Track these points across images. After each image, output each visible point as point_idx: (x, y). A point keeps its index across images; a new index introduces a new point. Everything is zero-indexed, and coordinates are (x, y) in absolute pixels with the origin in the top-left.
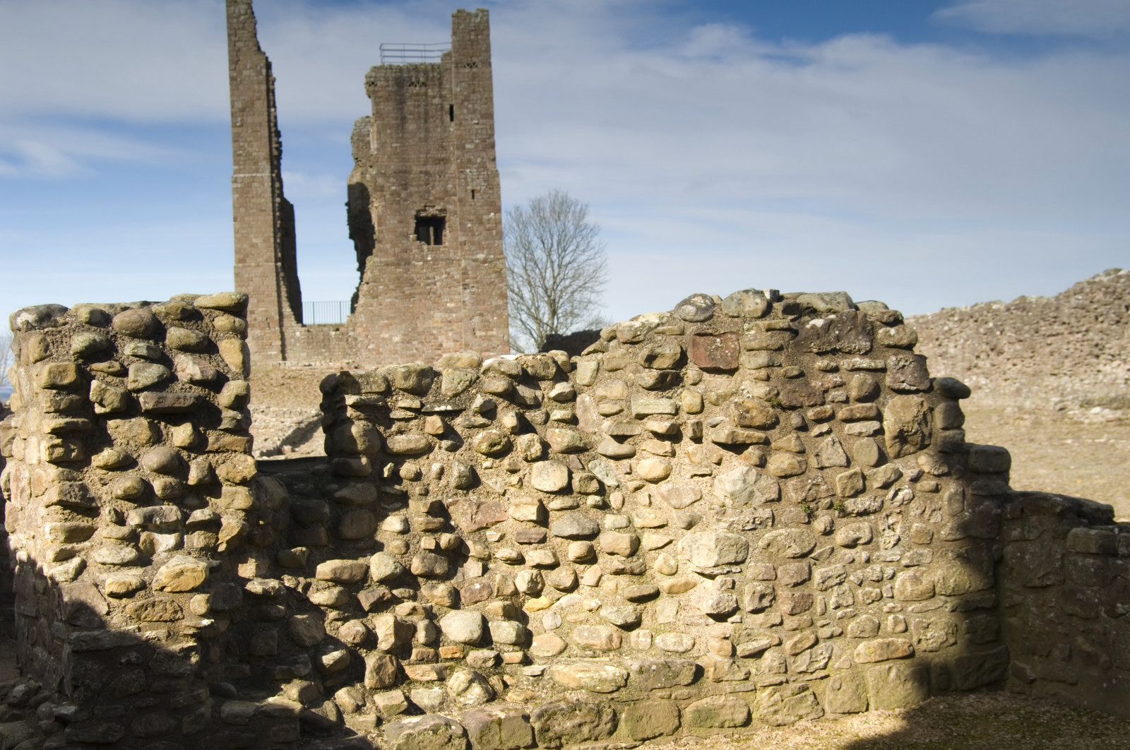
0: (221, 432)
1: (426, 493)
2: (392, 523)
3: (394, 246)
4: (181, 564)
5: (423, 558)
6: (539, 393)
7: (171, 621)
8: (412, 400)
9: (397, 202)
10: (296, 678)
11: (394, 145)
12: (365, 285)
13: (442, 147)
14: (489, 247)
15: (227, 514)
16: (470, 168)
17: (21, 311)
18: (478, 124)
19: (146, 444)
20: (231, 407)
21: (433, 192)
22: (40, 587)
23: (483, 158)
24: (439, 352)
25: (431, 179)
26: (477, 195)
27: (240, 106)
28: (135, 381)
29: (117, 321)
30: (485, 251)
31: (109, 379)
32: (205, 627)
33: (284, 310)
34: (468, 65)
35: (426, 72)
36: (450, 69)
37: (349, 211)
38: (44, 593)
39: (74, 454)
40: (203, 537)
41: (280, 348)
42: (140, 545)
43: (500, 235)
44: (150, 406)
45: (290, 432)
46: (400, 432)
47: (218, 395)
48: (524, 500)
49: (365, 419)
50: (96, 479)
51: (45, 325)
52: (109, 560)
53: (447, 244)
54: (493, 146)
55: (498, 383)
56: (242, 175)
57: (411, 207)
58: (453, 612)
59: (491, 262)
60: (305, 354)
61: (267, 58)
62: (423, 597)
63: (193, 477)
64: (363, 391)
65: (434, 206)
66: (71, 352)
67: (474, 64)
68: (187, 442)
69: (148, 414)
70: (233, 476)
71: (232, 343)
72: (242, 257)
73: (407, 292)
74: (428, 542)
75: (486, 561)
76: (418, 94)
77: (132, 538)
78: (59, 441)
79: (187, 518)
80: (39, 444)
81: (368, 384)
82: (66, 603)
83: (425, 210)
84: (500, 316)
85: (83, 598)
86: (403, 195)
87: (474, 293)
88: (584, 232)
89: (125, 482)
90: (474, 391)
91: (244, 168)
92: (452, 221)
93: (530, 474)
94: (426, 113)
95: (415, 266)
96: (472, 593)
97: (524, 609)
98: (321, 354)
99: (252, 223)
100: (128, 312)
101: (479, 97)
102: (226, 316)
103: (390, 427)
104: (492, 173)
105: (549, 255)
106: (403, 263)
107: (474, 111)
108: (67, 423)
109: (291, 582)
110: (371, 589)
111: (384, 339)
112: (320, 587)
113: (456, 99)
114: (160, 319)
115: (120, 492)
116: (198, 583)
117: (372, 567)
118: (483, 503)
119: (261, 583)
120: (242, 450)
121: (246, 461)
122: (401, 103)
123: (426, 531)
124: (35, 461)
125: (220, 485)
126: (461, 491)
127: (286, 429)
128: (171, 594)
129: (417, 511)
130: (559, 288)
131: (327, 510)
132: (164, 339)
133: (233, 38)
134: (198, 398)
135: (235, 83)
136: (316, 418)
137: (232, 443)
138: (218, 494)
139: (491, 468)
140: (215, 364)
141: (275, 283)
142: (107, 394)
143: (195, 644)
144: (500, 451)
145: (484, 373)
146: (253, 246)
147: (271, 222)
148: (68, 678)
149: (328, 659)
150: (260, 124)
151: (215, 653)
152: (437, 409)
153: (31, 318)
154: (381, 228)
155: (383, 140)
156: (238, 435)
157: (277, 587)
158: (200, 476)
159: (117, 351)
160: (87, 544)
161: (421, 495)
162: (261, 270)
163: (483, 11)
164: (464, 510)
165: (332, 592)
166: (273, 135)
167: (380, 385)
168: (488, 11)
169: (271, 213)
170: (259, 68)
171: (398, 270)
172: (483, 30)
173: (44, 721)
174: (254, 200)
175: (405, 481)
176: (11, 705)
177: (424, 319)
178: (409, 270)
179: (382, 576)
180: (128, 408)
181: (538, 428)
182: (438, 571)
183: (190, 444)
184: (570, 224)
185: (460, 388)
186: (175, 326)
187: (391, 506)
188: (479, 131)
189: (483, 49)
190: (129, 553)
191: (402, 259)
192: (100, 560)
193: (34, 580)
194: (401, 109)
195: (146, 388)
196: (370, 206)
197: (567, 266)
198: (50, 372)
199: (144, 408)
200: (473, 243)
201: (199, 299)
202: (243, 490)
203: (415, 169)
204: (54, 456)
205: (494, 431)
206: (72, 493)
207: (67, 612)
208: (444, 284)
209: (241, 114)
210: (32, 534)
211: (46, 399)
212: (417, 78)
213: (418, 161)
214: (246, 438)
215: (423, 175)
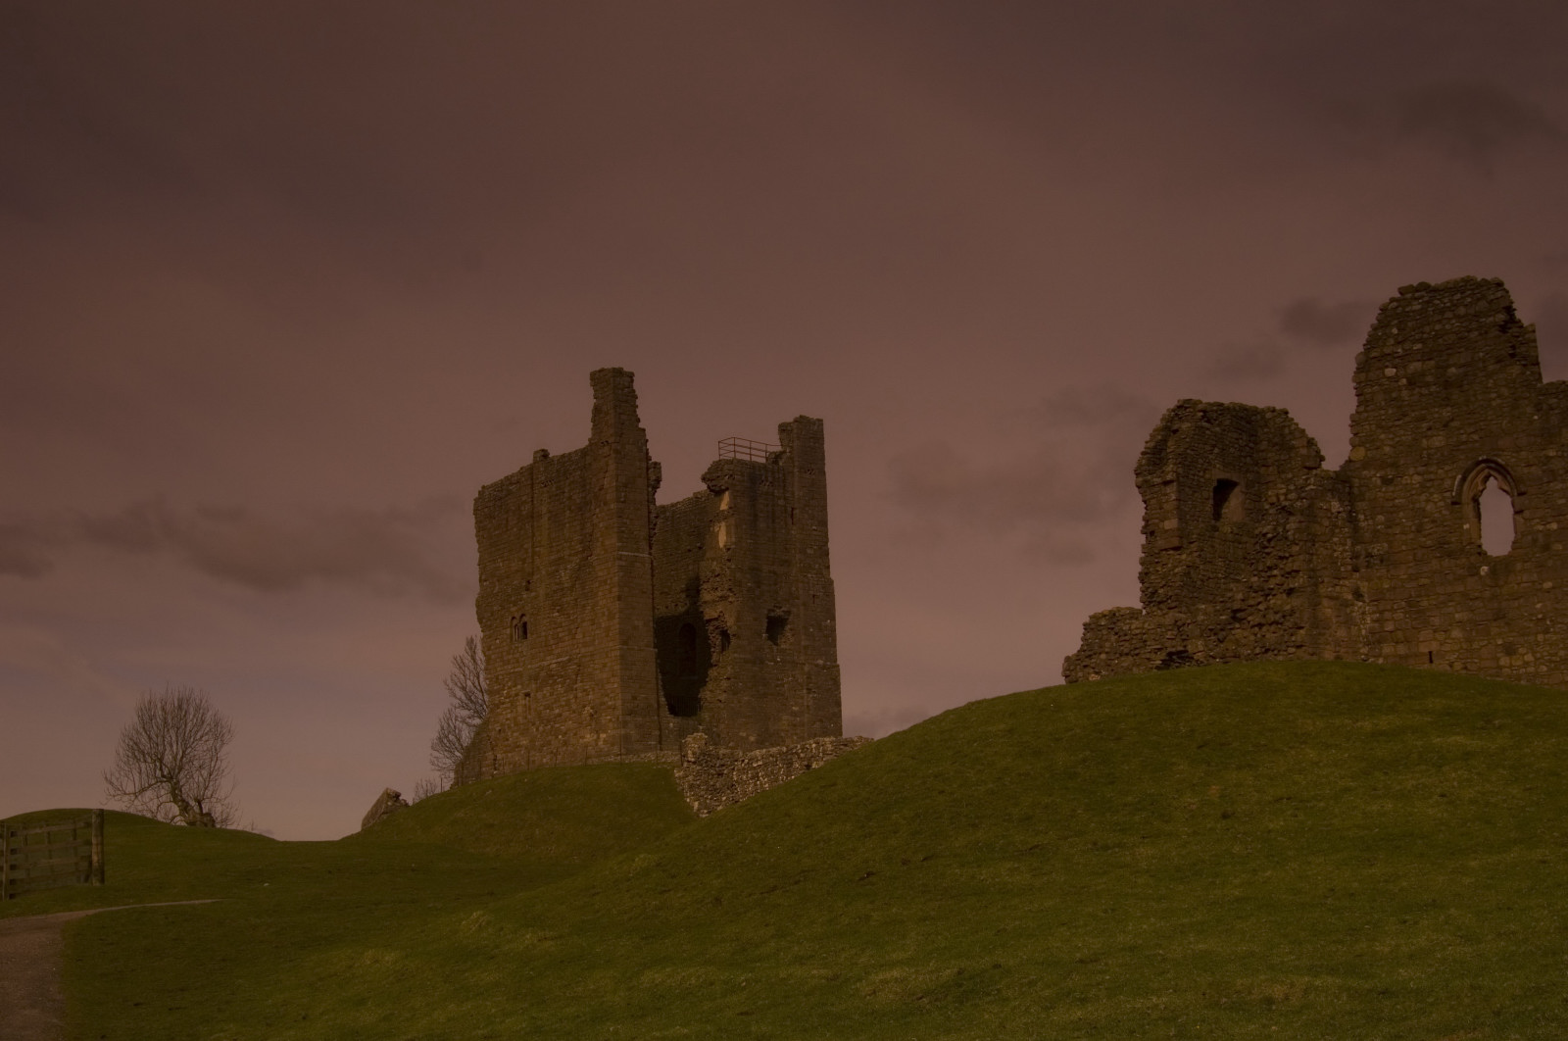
3: (750, 643)
9: (752, 599)
12: (725, 681)
13: (786, 549)
14: (826, 654)
16: (810, 573)
18: (815, 530)
21: (781, 593)
23: (819, 565)
25: (778, 580)
26: (817, 601)
27: (624, 481)
30: (823, 658)
33: (660, 699)
34: (808, 471)
35: (773, 473)
36: (793, 473)
41: (658, 739)
43: (835, 643)
54: (827, 554)
56: (626, 553)
57: (763, 605)
59: (828, 669)
65: (781, 607)
67: (813, 471)
72: (625, 639)
73: (761, 692)
76: (767, 493)
86: (757, 593)
87: (815, 698)
91: (627, 546)
92: (794, 624)
94: (774, 513)
95: (768, 666)
99: (635, 604)
101: (816, 504)
104: (828, 581)
106: (758, 661)
107: (813, 517)
113: (799, 502)
122: (753, 499)
133: (618, 411)
135: (618, 456)
141: (655, 669)
146: (635, 628)
147: (650, 605)
154: (739, 624)
155: (740, 535)
162: (643, 652)
163: (819, 420)
168: (822, 422)
169: (651, 596)
171: (753, 668)
174: (636, 581)
177: (774, 720)
178: (763, 669)
188: (816, 538)
189: (820, 457)
191: (757, 657)
194: (754, 506)
200: (814, 648)
203: (766, 568)
208: (791, 686)
209: (626, 489)
212: (766, 477)
213: (768, 560)
215: (772, 575)
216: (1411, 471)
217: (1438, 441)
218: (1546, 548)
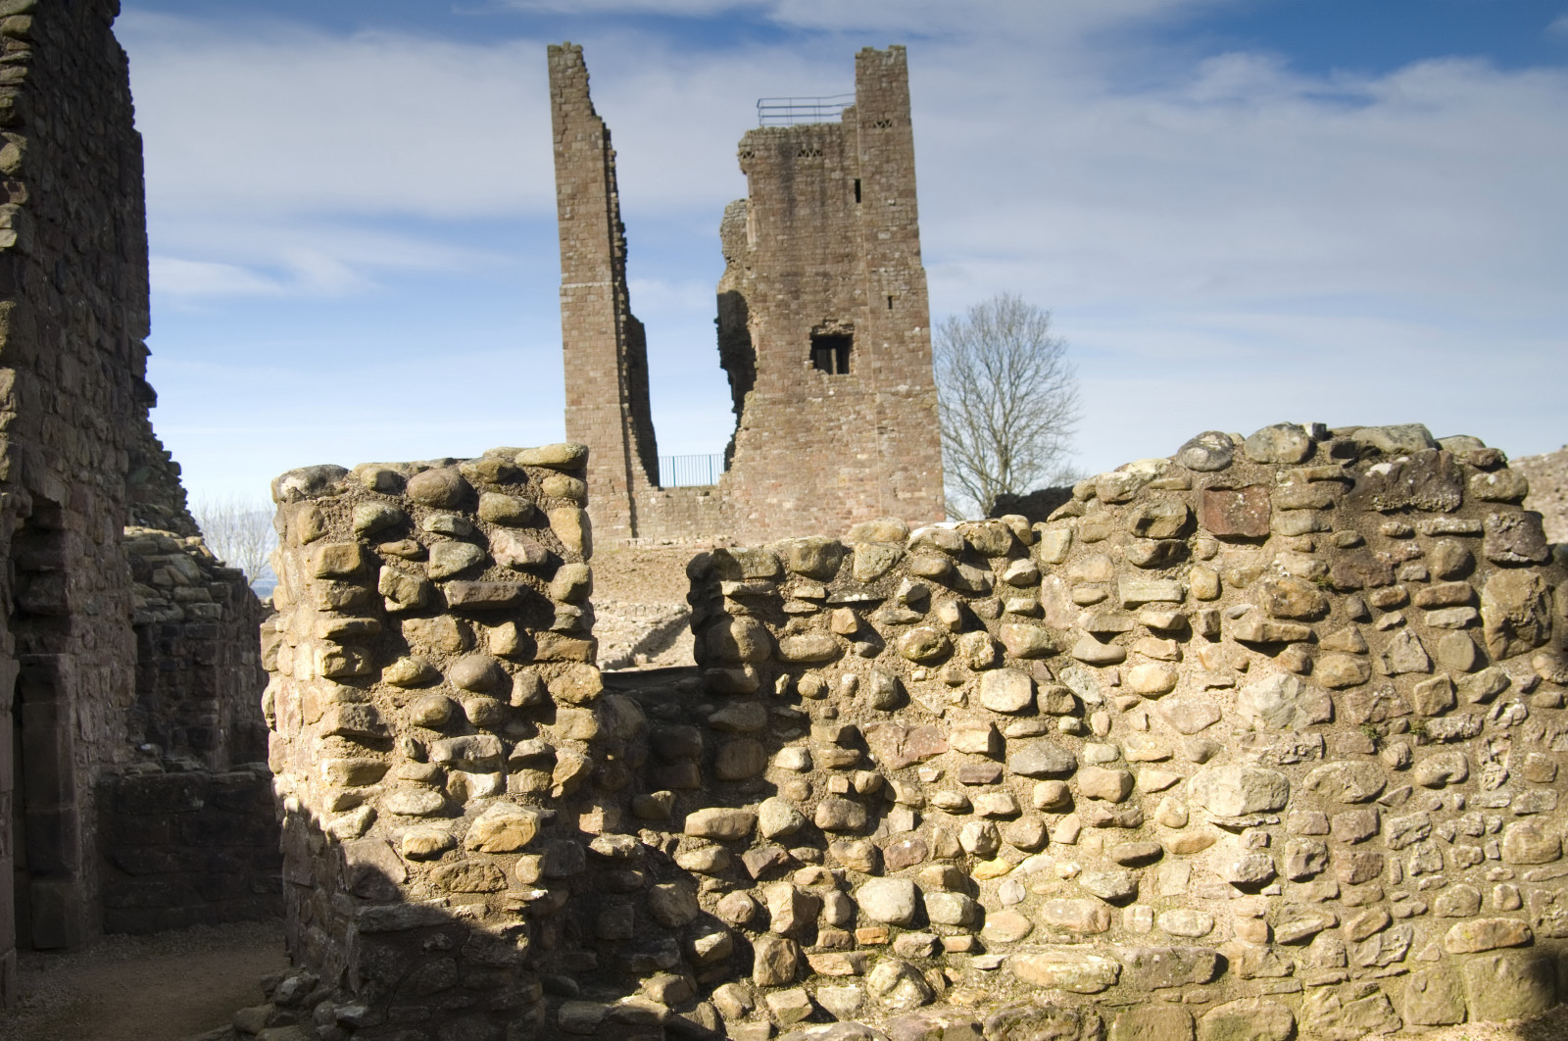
0: (555, 635)
1: (834, 715)
2: (788, 757)
3: (782, 376)
4: (503, 814)
5: (832, 806)
6: (988, 575)
7: (490, 891)
8: (813, 587)
9: (785, 315)
10: (659, 970)
11: (780, 238)
12: (744, 432)
13: (846, 238)
14: (913, 375)
15: (563, 746)
16: (885, 266)
17: (286, 475)
18: (894, 205)
19: (454, 651)
20: (567, 600)
21: (835, 301)
22: (316, 844)
23: (903, 252)
24: (847, 522)
25: (832, 283)
26: (895, 303)
27: (569, 191)
28: (438, 567)
29: (414, 485)
30: (909, 381)
31: (404, 564)
32: (536, 900)
33: (633, 468)
34: (879, 123)
35: (821, 136)
36: (855, 130)
37: (720, 331)
38: (321, 854)
39: (358, 666)
40: (531, 777)
41: (629, 521)
42: (448, 788)
43: (929, 358)
44: (458, 600)
45: (644, 635)
46: (798, 631)
47: (549, 584)
48: (970, 723)
49: (748, 614)
50: (389, 700)
51: (318, 493)
52: (407, 809)
53: (855, 372)
54: (916, 235)
55: (931, 562)
56: (573, 286)
57: (804, 321)
58: (874, 880)
59: (916, 396)
60: (662, 529)
61: (604, 125)
62: (832, 859)
63: (518, 696)
64: (746, 576)
65: (836, 321)
66: (353, 529)
67: (887, 122)
68: (509, 648)
69: (455, 611)
70: (570, 694)
71: (567, 513)
72: (575, 397)
73: (802, 440)
74: (838, 783)
75: (918, 810)
76: (810, 167)
77: (437, 779)
78: (338, 649)
79: (510, 752)
80: (313, 654)
81: (752, 565)
82: (351, 867)
83: (824, 327)
84: (931, 471)
85: (373, 860)
86: (793, 306)
87: (893, 440)
88: (1046, 351)
89: (427, 703)
90: (899, 573)
91: (577, 276)
92: (862, 340)
93: (978, 687)
94: (823, 192)
95: (812, 404)
96: (900, 854)
97: (973, 876)
98: (686, 527)
99: (589, 350)
100: (428, 473)
101: (896, 167)
102: (558, 476)
103: (783, 625)
104: (916, 272)
105: (997, 384)
106: (795, 400)
107: (889, 188)
108: (349, 625)
109: (651, 839)
110: (760, 848)
111: (771, 505)
112: (691, 846)
113: (863, 171)
114: (470, 482)
115: (420, 718)
116: (526, 840)
117: (761, 818)
118: (913, 729)
119: (610, 841)
120: (583, 658)
121: (588, 673)
122: (788, 179)
123: (835, 768)
124: (307, 677)
125: (554, 707)
126: (882, 712)
127: (640, 631)
128: (490, 855)
129: (822, 739)
130: (1012, 431)
131: (699, 739)
132: (477, 509)
133: (558, 100)
134: (523, 588)
135: (561, 160)
136: (679, 616)
137: (569, 650)
138: (551, 720)
139: (924, 680)
140: (544, 541)
141: (621, 431)
142: (402, 585)
143: (523, 923)
144: (936, 656)
145: (911, 548)
146: (591, 381)
147: (614, 349)
148: (354, 967)
149: (703, 944)
150: (597, 215)
151: (550, 935)
152: (848, 599)
153: (300, 484)
154: (763, 353)
155: (765, 232)
156: (578, 639)
157: (632, 845)
158: (527, 695)
159: (414, 527)
160: (377, 787)
161: (827, 718)
162: (601, 414)
163: (898, 48)
164: (886, 738)
165: (707, 853)
166: (615, 229)
167: (769, 567)
168: (904, 49)
169: (614, 336)
170: (593, 138)
171: (788, 410)
172: (899, 74)
173: (324, 1027)
174: (590, 319)
175: (805, 699)
176: (279, 1004)
177: (826, 476)
178: (803, 410)
179: (775, 831)
180: (430, 603)
181: (989, 624)
182: (853, 823)
183: (513, 650)
184: (1025, 340)
185: (879, 570)
186: (490, 491)
187: (787, 734)
188: (897, 215)
189: (900, 100)
190: (433, 799)
191: (794, 394)
192: (395, 809)
193: (307, 836)
194: (789, 188)
195: (453, 576)
196: (748, 323)
197: (1022, 398)
198: (326, 556)
199: (450, 603)
200: (892, 370)
201: (522, 454)
202: (585, 713)
203: (810, 270)
204: (332, 669)
205: (927, 629)
206: (357, 719)
207: (352, 879)
208: (852, 427)
209: (571, 202)
210: (305, 774)
211: (320, 592)
212: (809, 144)
213: (813, 259)
214: (587, 642)
215: (819, 278)
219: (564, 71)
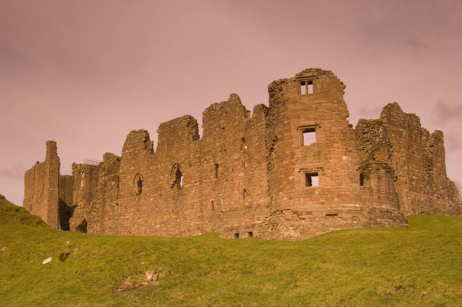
61: (59, 158)
72: (49, 211)
91: (51, 187)
94: (97, 178)
99: (53, 202)
122: (91, 175)
133: (51, 152)
141: (58, 219)
146: (52, 208)
147: (57, 203)
150: (56, 176)
155: (86, 184)
162: (54, 215)
169: (58, 200)
170: (57, 161)
174: (54, 196)
194: (91, 176)
209: (52, 172)
212: (95, 169)
216: (128, 175)
217: (132, 168)
218: (146, 194)
219: (53, 146)
